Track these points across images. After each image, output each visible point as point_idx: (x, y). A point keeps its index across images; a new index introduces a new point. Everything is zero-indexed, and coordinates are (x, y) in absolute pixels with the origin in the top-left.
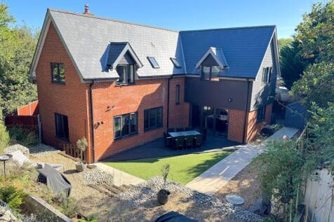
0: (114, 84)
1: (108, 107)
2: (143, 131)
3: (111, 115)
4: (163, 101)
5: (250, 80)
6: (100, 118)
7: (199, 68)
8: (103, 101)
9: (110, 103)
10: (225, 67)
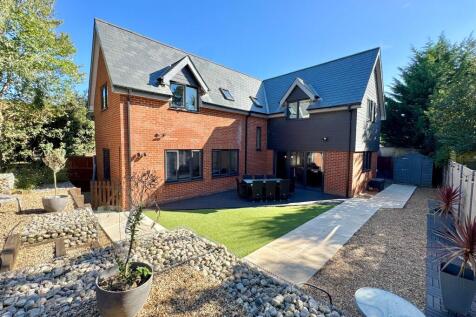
0: (167, 106)
1: (156, 135)
2: (210, 177)
3: (161, 146)
4: (239, 142)
5: (352, 107)
6: (143, 148)
7: (283, 106)
8: (147, 125)
9: (160, 130)
10: (317, 97)
